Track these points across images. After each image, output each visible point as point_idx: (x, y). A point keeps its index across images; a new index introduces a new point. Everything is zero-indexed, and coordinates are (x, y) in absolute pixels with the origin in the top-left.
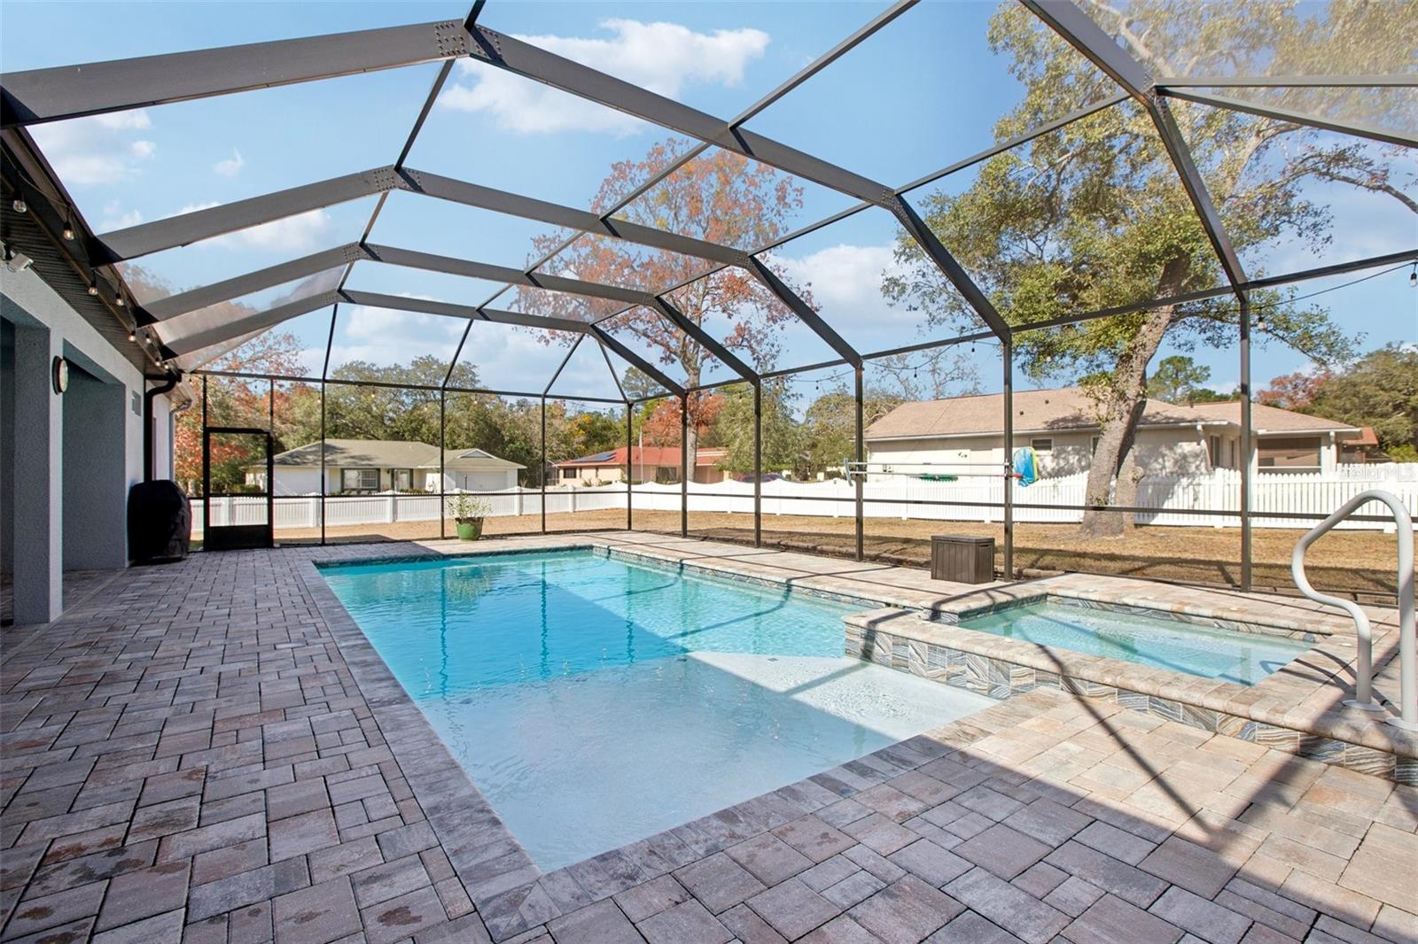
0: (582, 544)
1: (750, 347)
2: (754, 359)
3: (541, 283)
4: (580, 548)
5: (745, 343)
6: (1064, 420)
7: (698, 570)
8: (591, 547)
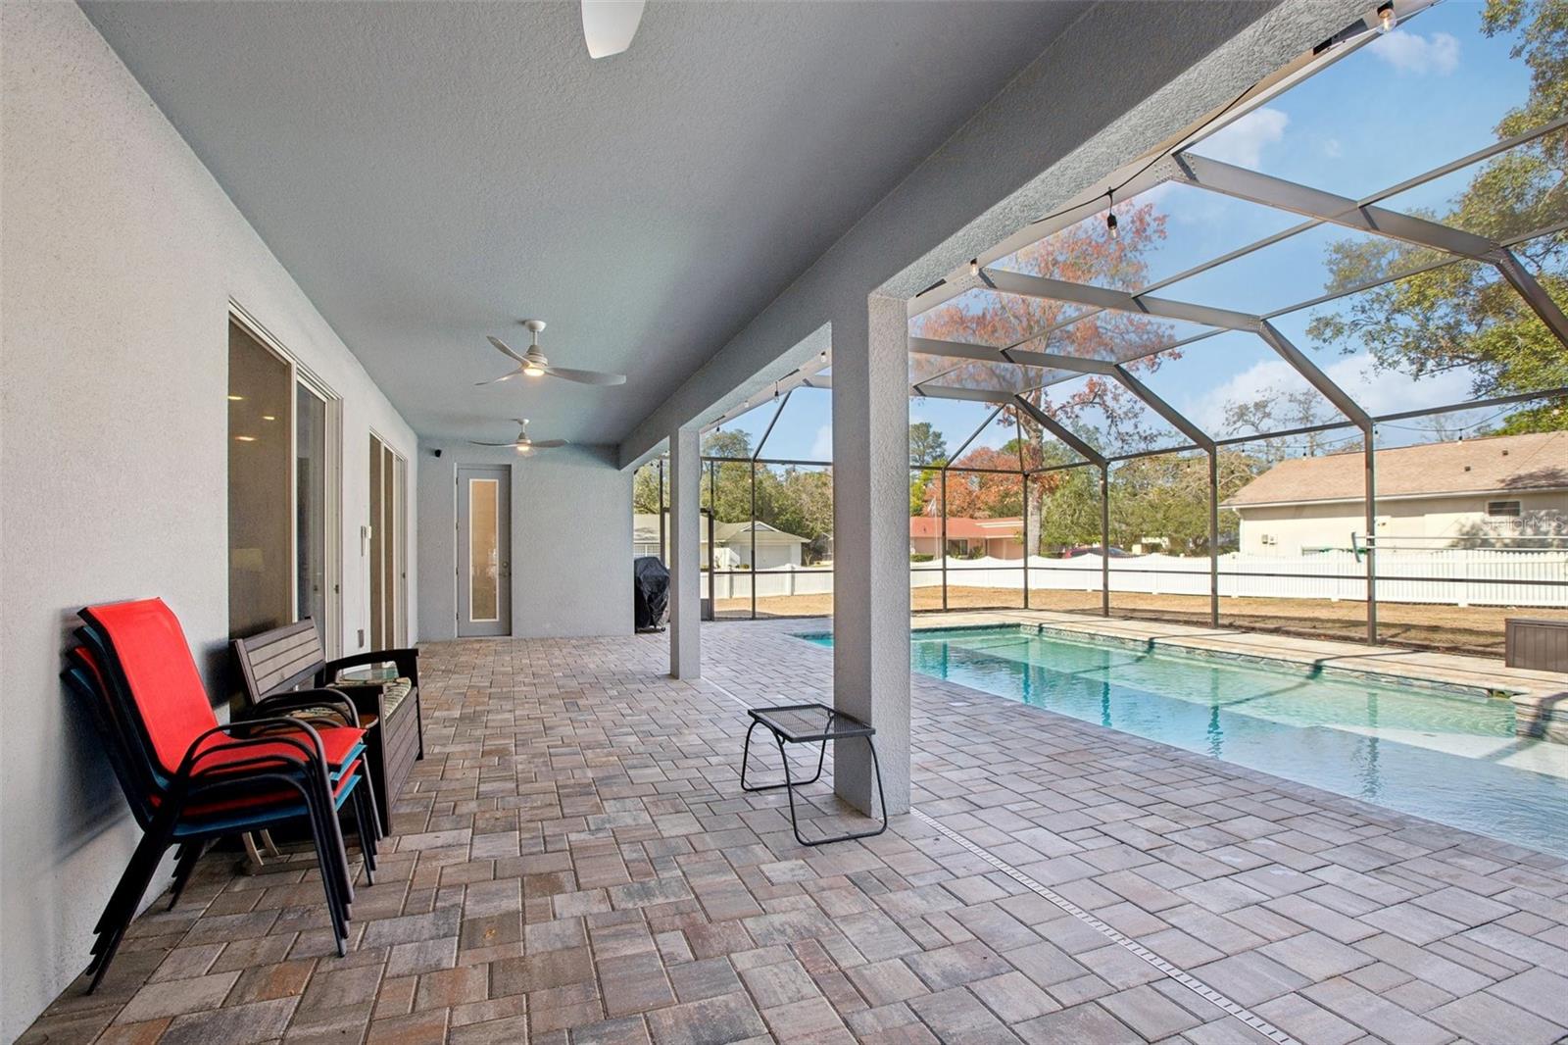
0: (1011, 622)
1: (1103, 404)
2: (1108, 417)
3: (1013, 358)
4: (1009, 626)
5: (1097, 400)
6: (1531, 476)
7: (1184, 650)
8: (1019, 625)
